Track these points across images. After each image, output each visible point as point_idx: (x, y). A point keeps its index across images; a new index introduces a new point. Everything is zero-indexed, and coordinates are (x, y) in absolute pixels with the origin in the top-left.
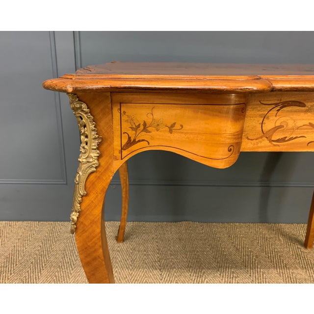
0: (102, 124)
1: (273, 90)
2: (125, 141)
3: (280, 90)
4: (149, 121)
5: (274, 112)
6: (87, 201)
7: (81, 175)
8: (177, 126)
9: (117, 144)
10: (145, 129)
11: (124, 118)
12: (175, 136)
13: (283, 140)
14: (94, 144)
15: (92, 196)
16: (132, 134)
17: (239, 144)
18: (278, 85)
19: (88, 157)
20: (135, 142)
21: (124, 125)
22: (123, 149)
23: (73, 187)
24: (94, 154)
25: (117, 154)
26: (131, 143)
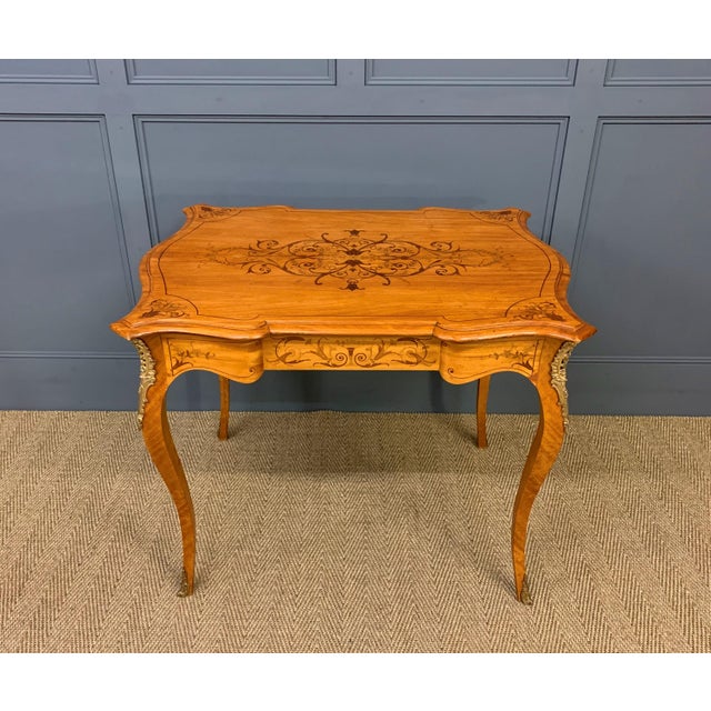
0: (156, 351)
1: (271, 334)
2: (174, 363)
3: (276, 335)
4: (190, 350)
5: (282, 344)
6: (149, 406)
7: (143, 388)
8: (211, 354)
9: (168, 365)
10: (188, 355)
11: (172, 348)
12: (210, 361)
13: (294, 362)
14: (151, 366)
15: (153, 403)
16: (179, 358)
17: (262, 365)
18: (273, 331)
19: (147, 375)
20: (182, 364)
21: (172, 353)
22: (173, 368)
23: (138, 397)
24: (152, 373)
25: (169, 372)
26: (179, 364)
